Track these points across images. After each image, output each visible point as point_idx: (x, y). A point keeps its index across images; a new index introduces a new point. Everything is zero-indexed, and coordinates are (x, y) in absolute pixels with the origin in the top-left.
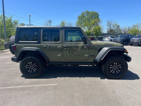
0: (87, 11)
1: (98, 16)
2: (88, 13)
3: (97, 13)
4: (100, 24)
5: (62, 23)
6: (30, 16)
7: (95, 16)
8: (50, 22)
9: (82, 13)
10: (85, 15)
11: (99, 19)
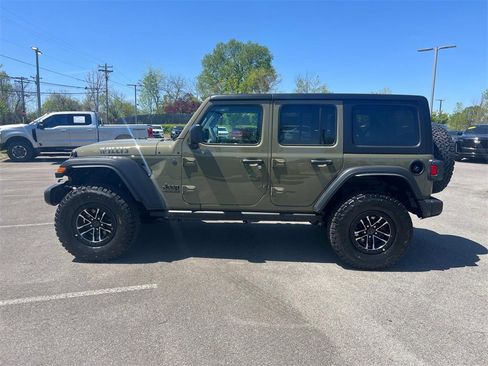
0: (232, 42)
1: (269, 60)
2: (235, 47)
3: (266, 50)
4: (275, 87)
5: (147, 79)
6: (37, 51)
7: (260, 59)
8: (106, 71)
9: (218, 46)
10: (228, 56)
11: (272, 71)
